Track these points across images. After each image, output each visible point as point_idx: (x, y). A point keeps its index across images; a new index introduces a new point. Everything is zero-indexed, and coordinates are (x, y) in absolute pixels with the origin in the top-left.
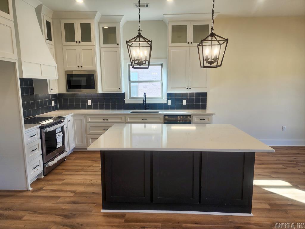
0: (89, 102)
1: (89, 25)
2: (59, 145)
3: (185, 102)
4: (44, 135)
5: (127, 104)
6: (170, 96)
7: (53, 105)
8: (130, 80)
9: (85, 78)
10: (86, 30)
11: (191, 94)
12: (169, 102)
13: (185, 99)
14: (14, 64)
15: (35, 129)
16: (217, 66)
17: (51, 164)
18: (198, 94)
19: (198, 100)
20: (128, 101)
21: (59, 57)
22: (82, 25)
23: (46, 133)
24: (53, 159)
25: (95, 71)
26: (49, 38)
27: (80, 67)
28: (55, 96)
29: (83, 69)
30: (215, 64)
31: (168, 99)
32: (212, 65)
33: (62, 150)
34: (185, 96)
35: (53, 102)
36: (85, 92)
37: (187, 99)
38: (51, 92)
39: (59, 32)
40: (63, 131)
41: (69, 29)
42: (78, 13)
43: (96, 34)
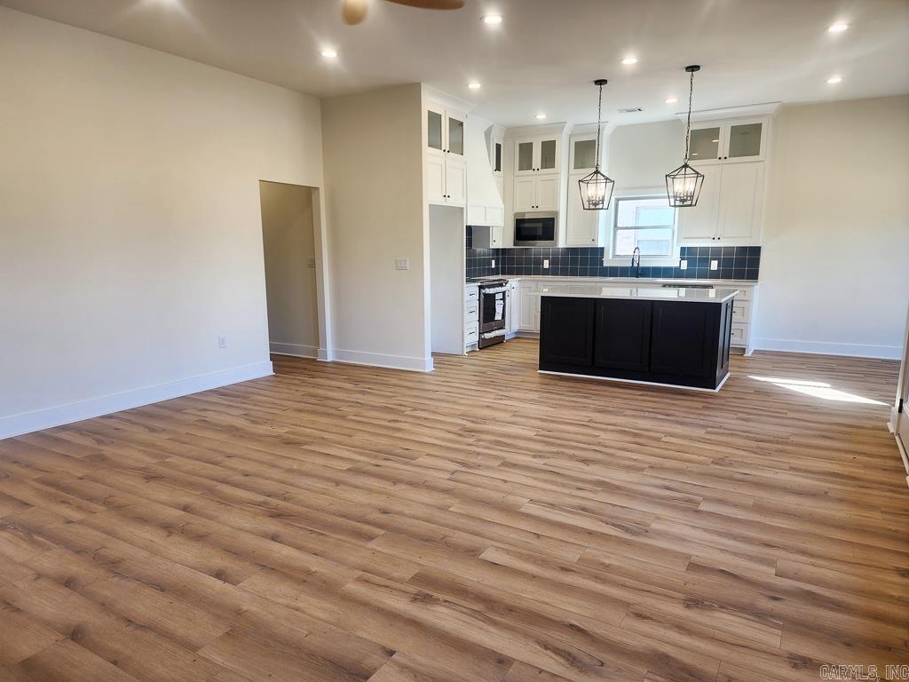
0: (546, 264)
1: (553, 143)
2: (498, 317)
3: (714, 265)
4: (482, 296)
5: (606, 268)
6: (686, 253)
7: (493, 266)
8: (615, 226)
9: (541, 225)
10: (549, 149)
11: (729, 250)
12: (684, 265)
13: (714, 259)
14: (462, 208)
15: (474, 287)
16: (691, 205)
17: (487, 336)
18: (743, 250)
19: (741, 262)
20: (608, 261)
21: (508, 195)
22: (544, 143)
23: (485, 294)
24: (490, 332)
25: (557, 213)
26: (498, 168)
27: (535, 208)
28: (497, 251)
29: (538, 210)
30: (689, 203)
31: (682, 259)
32: (685, 203)
33: (501, 325)
34: (716, 253)
35: (493, 261)
36: (540, 246)
37: (719, 260)
38: (494, 246)
39: (511, 157)
40: (504, 299)
41: (526, 150)
42: (535, 129)
43: (564, 154)
